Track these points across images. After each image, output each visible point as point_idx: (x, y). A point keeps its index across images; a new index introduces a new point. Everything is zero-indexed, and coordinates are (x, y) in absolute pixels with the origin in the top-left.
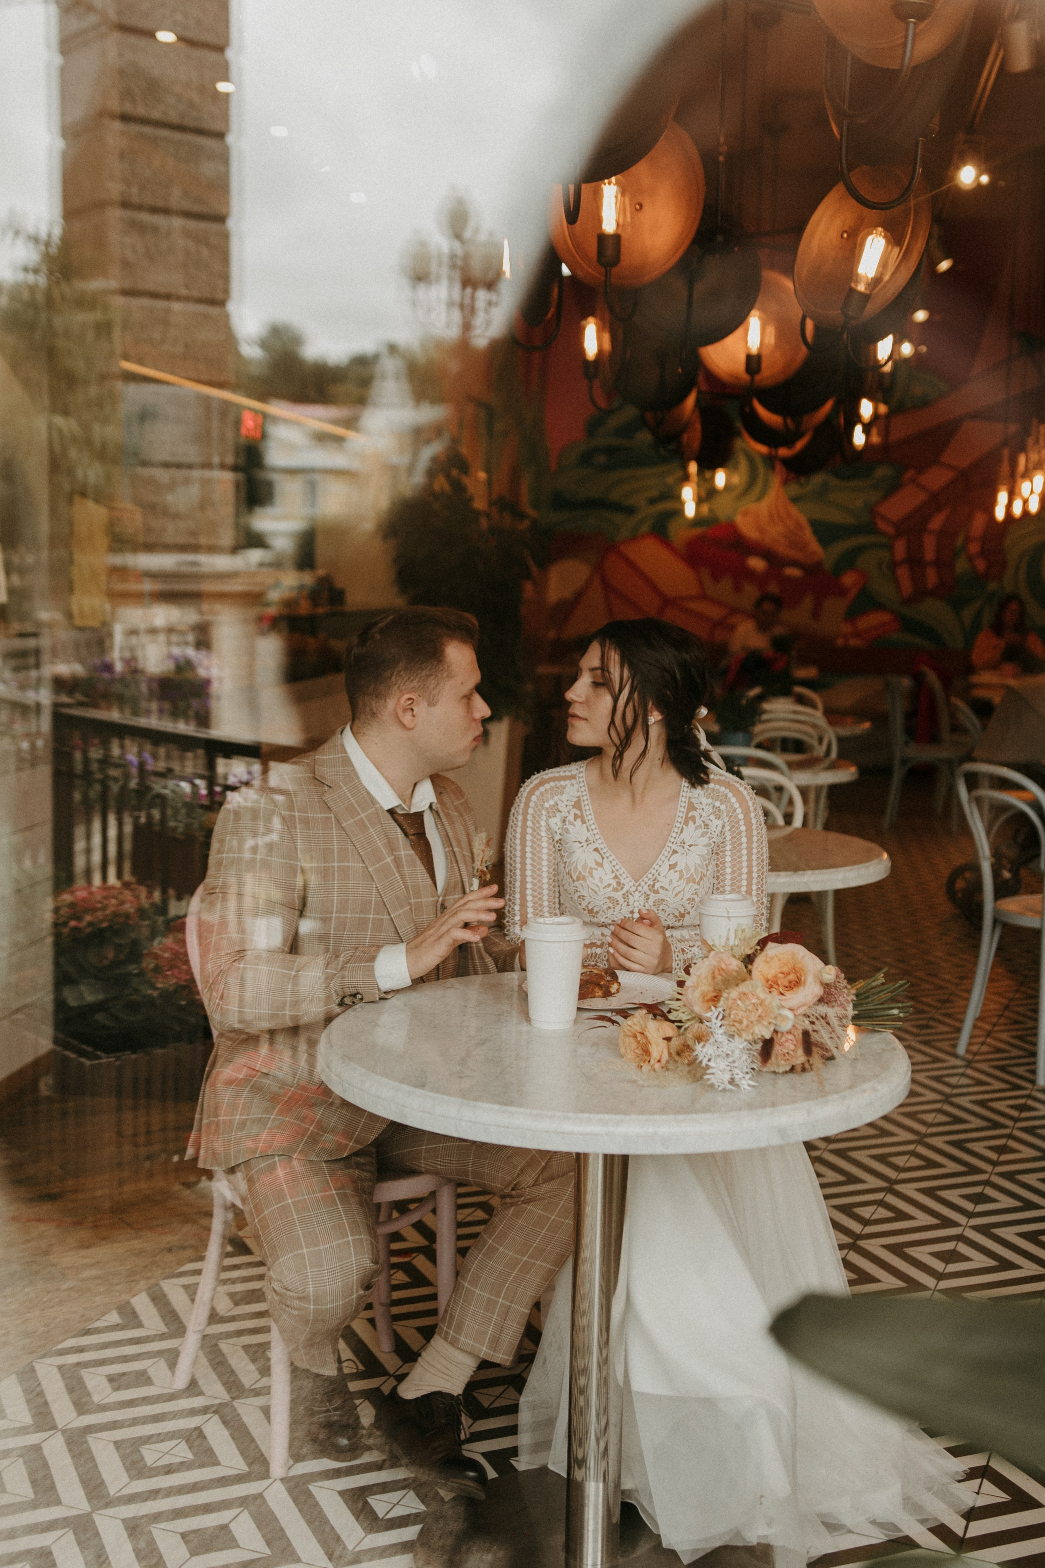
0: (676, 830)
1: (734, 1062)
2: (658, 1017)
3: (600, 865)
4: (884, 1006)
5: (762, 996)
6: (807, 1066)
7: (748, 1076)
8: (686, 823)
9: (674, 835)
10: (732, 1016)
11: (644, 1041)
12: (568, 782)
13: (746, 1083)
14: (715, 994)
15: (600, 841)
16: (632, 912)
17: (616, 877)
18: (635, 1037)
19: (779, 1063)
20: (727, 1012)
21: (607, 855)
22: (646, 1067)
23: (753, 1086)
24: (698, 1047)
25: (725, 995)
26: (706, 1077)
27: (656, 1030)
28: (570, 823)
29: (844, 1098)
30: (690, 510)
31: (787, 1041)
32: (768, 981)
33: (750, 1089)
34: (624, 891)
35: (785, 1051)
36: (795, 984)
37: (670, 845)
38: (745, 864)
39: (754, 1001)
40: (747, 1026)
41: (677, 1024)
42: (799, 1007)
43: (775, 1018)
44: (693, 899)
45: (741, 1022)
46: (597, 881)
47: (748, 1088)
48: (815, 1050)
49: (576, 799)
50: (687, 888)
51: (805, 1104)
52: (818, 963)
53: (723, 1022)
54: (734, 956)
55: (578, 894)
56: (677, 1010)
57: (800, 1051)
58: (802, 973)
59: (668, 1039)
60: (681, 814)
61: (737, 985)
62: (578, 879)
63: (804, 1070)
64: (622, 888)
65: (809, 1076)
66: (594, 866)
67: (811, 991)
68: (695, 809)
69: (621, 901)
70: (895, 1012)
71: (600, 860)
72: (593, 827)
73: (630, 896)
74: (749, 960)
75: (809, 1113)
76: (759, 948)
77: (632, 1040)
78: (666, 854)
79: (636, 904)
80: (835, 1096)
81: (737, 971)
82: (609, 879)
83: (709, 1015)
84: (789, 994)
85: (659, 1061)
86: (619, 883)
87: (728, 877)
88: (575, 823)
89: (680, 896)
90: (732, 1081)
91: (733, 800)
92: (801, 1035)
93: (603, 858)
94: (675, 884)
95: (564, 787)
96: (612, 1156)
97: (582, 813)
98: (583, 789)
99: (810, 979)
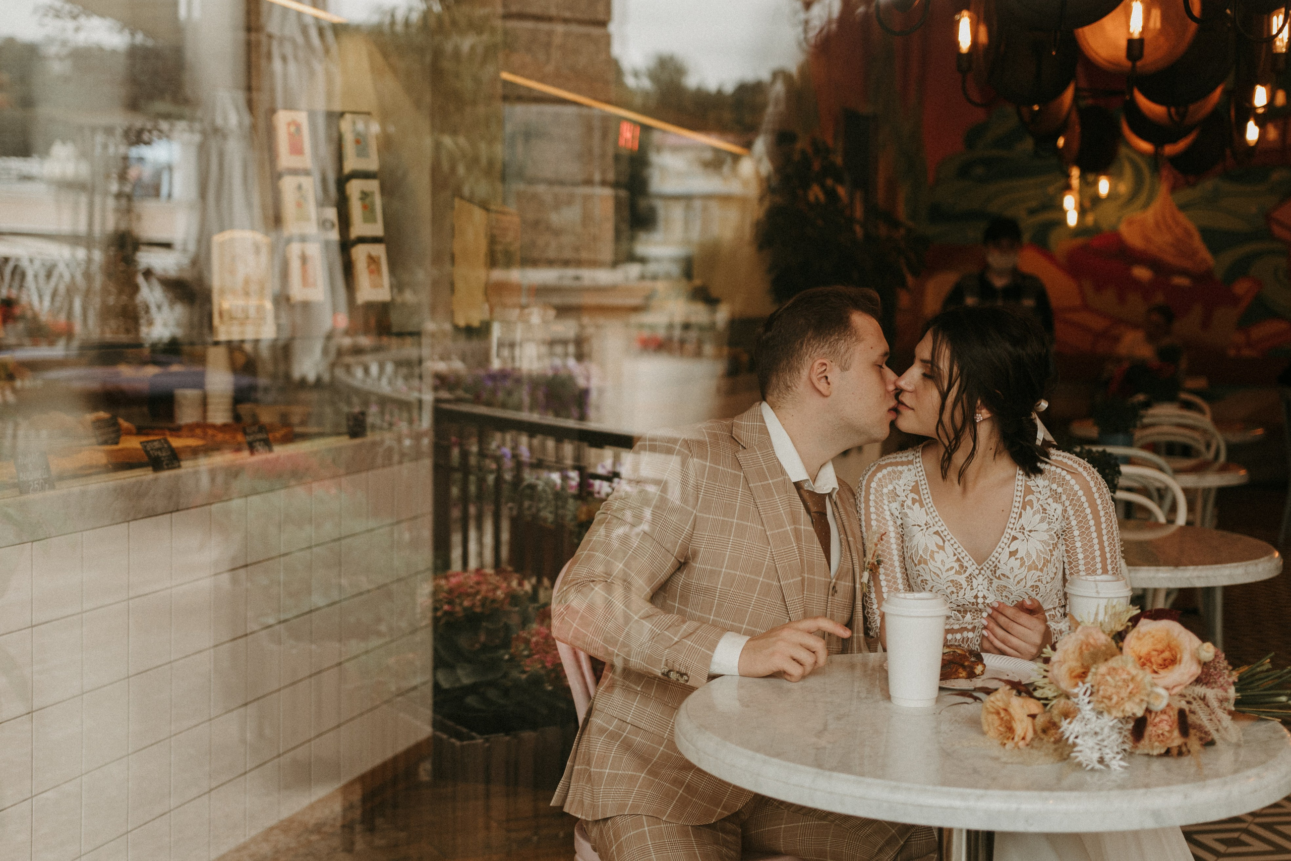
0: (1014, 515)
1: (1103, 740)
2: (1023, 694)
3: (942, 548)
4: (1272, 692)
5: (1134, 672)
6: (1184, 749)
7: (1119, 757)
8: (1024, 508)
9: (1013, 521)
10: (1101, 693)
11: (1008, 717)
12: (905, 468)
13: (1117, 764)
14: (1083, 670)
15: (940, 524)
16: (976, 597)
17: (958, 560)
18: (998, 713)
19: (1152, 744)
20: (1096, 687)
21: (949, 537)
22: (1010, 745)
23: (1126, 768)
24: (1064, 724)
25: (1093, 670)
26: (1073, 755)
27: (1020, 707)
28: (909, 507)
29: (1225, 783)
30: (1072, 219)
31: (1161, 721)
32: (1140, 658)
33: (1121, 769)
34: (967, 574)
35: (1160, 732)
36: (1171, 662)
37: (1009, 531)
38: (1097, 547)
39: (1125, 676)
40: (1117, 703)
41: (1042, 701)
42: (1174, 687)
43: (1148, 695)
44: (1037, 587)
45: (1110, 699)
46: (939, 564)
47: (1118, 768)
48: (1192, 732)
49: (914, 484)
50: (1029, 577)
51: (1182, 787)
52: (1195, 641)
53: (1091, 698)
54: (1104, 632)
55: (920, 578)
56: (1043, 688)
57: (1176, 733)
58: (1177, 650)
59: (1033, 716)
60: (1018, 500)
61: (1106, 660)
62: (920, 563)
63: (1180, 754)
64: (965, 571)
65: (1185, 760)
66: (935, 549)
67: (1187, 670)
68: (1032, 492)
69: (965, 584)
70: (1283, 699)
71: (942, 544)
72: (932, 510)
73: (974, 580)
74: (1119, 637)
75: (1186, 796)
76: (1130, 624)
77: (996, 717)
78: (1005, 541)
79: (980, 588)
80: (1216, 781)
81: (1105, 646)
82: (951, 562)
83: (1076, 690)
84: (1163, 673)
85: (1023, 739)
86: (962, 566)
87: (1082, 562)
88: (914, 507)
89: (1023, 583)
90: (1101, 760)
91: (1073, 482)
92: (1176, 716)
93: (944, 542)
94: (1016, 571)
95: (901, 473)
96: (977, 832)
97: (920, 497)
98: (921, 474)
99: (1186, 657)
